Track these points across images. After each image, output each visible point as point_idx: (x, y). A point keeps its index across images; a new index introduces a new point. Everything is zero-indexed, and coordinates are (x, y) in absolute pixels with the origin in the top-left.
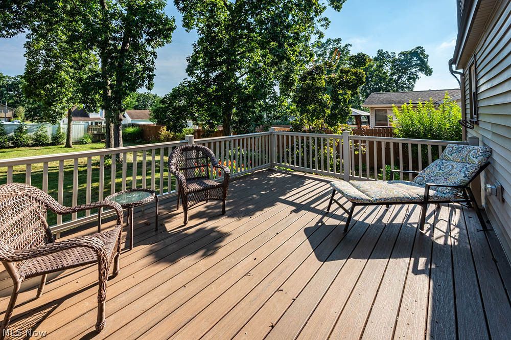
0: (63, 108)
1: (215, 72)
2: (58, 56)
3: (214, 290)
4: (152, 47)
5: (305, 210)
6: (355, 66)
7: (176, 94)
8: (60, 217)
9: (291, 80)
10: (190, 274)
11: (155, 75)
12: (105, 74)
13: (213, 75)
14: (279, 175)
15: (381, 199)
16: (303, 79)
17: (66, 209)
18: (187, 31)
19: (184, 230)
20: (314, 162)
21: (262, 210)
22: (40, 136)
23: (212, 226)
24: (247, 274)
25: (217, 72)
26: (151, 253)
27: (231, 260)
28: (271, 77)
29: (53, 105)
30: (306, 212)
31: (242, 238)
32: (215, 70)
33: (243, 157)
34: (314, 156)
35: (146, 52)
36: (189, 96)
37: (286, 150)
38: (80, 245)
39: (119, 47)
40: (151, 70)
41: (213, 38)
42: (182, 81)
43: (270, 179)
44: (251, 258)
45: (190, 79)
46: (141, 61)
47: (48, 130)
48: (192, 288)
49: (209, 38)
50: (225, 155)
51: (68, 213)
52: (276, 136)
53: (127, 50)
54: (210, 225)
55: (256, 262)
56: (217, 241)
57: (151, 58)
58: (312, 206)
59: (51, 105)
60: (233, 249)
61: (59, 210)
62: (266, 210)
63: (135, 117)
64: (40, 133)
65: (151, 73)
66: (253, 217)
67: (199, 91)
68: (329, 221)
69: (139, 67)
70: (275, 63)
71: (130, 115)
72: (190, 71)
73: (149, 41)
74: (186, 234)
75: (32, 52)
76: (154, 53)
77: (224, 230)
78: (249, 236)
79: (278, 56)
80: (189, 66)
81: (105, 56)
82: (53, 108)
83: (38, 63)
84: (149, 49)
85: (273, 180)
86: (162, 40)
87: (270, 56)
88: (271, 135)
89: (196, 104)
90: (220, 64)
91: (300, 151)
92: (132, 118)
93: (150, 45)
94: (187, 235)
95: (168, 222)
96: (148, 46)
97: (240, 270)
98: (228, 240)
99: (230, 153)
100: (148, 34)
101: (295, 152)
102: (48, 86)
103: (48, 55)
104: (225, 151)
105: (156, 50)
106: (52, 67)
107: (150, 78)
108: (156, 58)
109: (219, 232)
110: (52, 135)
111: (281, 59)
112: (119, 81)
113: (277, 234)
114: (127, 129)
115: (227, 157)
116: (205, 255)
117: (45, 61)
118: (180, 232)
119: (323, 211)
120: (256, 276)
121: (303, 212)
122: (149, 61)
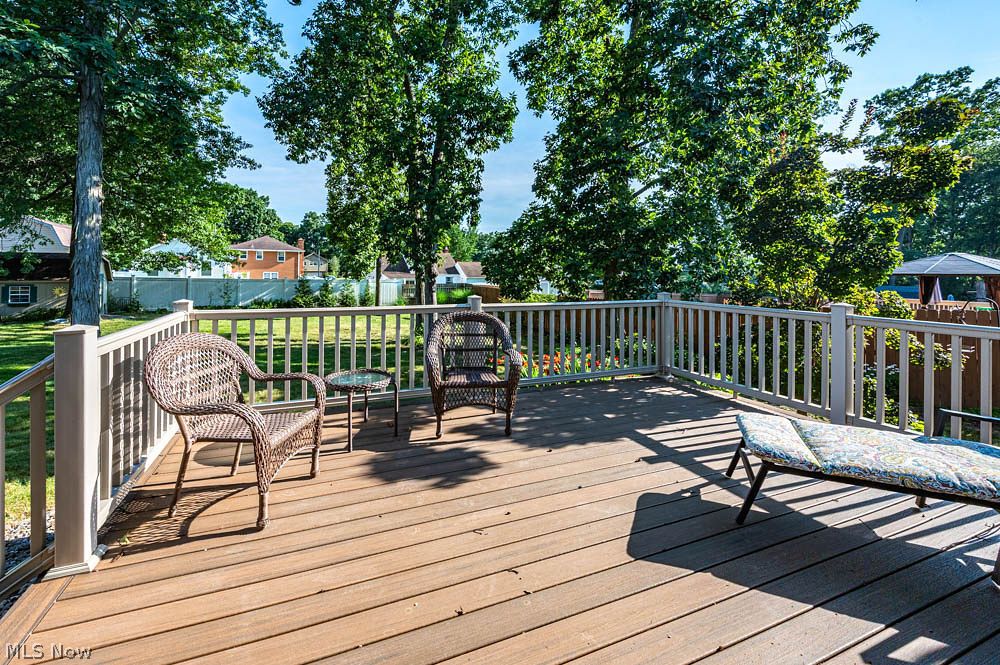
0: (369, 258)
1: (582, 185)
2: (363, 183)
3: (416, 534)
4: (476, 152)
5: (674, 462)
6: (917, 140)
7: (517, 232)
8: (252, 384)
9: (740, 191)
10: (401, 502)
11: (480, 200)
12: (413, 204)
13: (578, 192)
14: (668, 391)
15: (848, 468)
16: (762, 184)
17: (261, 374)
18: (537, 115)
19: (432, 444)
20: (784, 377)
21: (583, 444)
22: (347, 296)
23: (477, 449)
24: (479, 530)
25: (586, 187)
26: (372, 462)
27: (471, 503)
28: (696, 186)
29: (357, 254)
30: (675, 465)
31: (510, 478)
32: (582, 182)
33: (644, 355)
34: (784, 364)
35: (467, 161)
36: (536, 233)
37: (713, 345)
38: (231, 412)
39: (430, 160)
40: (475, 192)
41: (582, 121)
42: (526, 207)
43: (644, 395)
44: (505, 509)
45: (540, 202)
46: (461, 178)
47: (355, 289)
48: (387, 522)
49: (574, 122)
50: (608, 348)
51: (262, 380)
52: (671, 312)
53: (441, 162)
54: (476, 446)
55: (507, 518)
56: (471, 471)
57: (476, 170)
58: (698, 459)
59: (354, 252)
60: (485, 489)
61: (254, 375)
62: (591, 445)
63: (473, 273)
64: (346, 293)
65: (475, 198)
66: (554, 451)
67: (551, 225)
68: (715, 494)
69: (457, 187)
70: (701, 156)
71: (465, 269)
72: (539, 188)
73: (470, 143)
74: (432, 450)
75: (333, 179)
76: (479, 164)
77: (492, 458)
78: (525, 478)
79: (702, 139)
80: (538, 179)
81: (413, 177)
82: (357, 257)
83: (340, 194)
84: (471, 156)
85: (648, 398)
86: (495, 138)
87: (687, 142)
88: (660, 307)
89: (547, 247)
90: (592, 169)
91: (749, 348)
92: (469, 275)
93: (472, 149)
94: (433, 452)
95: (417, 429)
96: (468, 151)
97: (474, 520)
98: (489, 473)
99: (618, 343)
100: (469, 131)
101: (737, 353)
102: (351, 226)
103: (351, 183)
104: (608, 340)
105: (483, 157)
106: (357, 197)
107: (474, 204)
108: (482, 171)
109: (482, 459)
110: (361, 297)
111: (712, 145)
112: (430, 213)
113: (580, 488)
114: (455, 293)
115: (612, 351)
116: (437, 486)
117: (348, 190)
118: (425, 445)
119: (718, 472)
120: (492, 536)
121: (669, 465)
122: (472, 176)
